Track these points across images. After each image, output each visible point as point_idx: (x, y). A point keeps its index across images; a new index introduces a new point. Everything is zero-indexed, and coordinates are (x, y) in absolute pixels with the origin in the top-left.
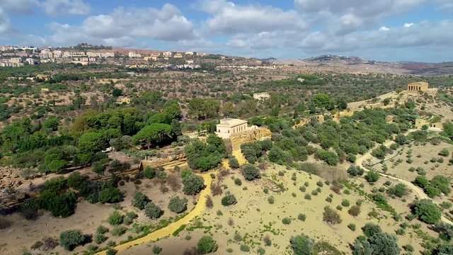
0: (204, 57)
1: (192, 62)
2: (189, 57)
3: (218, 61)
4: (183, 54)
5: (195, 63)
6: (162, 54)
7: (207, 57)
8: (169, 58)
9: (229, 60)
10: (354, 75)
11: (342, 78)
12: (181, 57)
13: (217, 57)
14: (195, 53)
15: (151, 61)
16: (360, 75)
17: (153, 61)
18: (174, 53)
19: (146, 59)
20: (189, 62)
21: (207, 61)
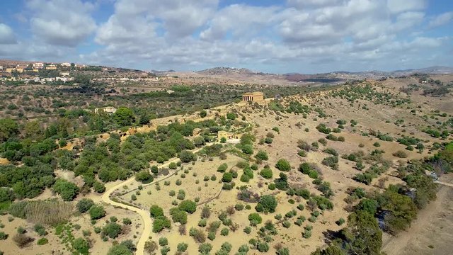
0: (83, 69)
1: (68, 74)
2: (65, 69)
3: (99, 73)
4: (58, 66)
5: (71, 75)
6: (31, 65)
7: (86, 69)
8: (40, 69)
9: (111, 72)
10: (232, 86)
11: (215, 89)
12: (55, 68)
13: (99, 69)
14: (73, 65)
15: (15, 74)
16: (237, 86)
17: (19, 73)
18: (47, 65)
19: (9, 70)
20: (64, 74)
21: (86, 73)
